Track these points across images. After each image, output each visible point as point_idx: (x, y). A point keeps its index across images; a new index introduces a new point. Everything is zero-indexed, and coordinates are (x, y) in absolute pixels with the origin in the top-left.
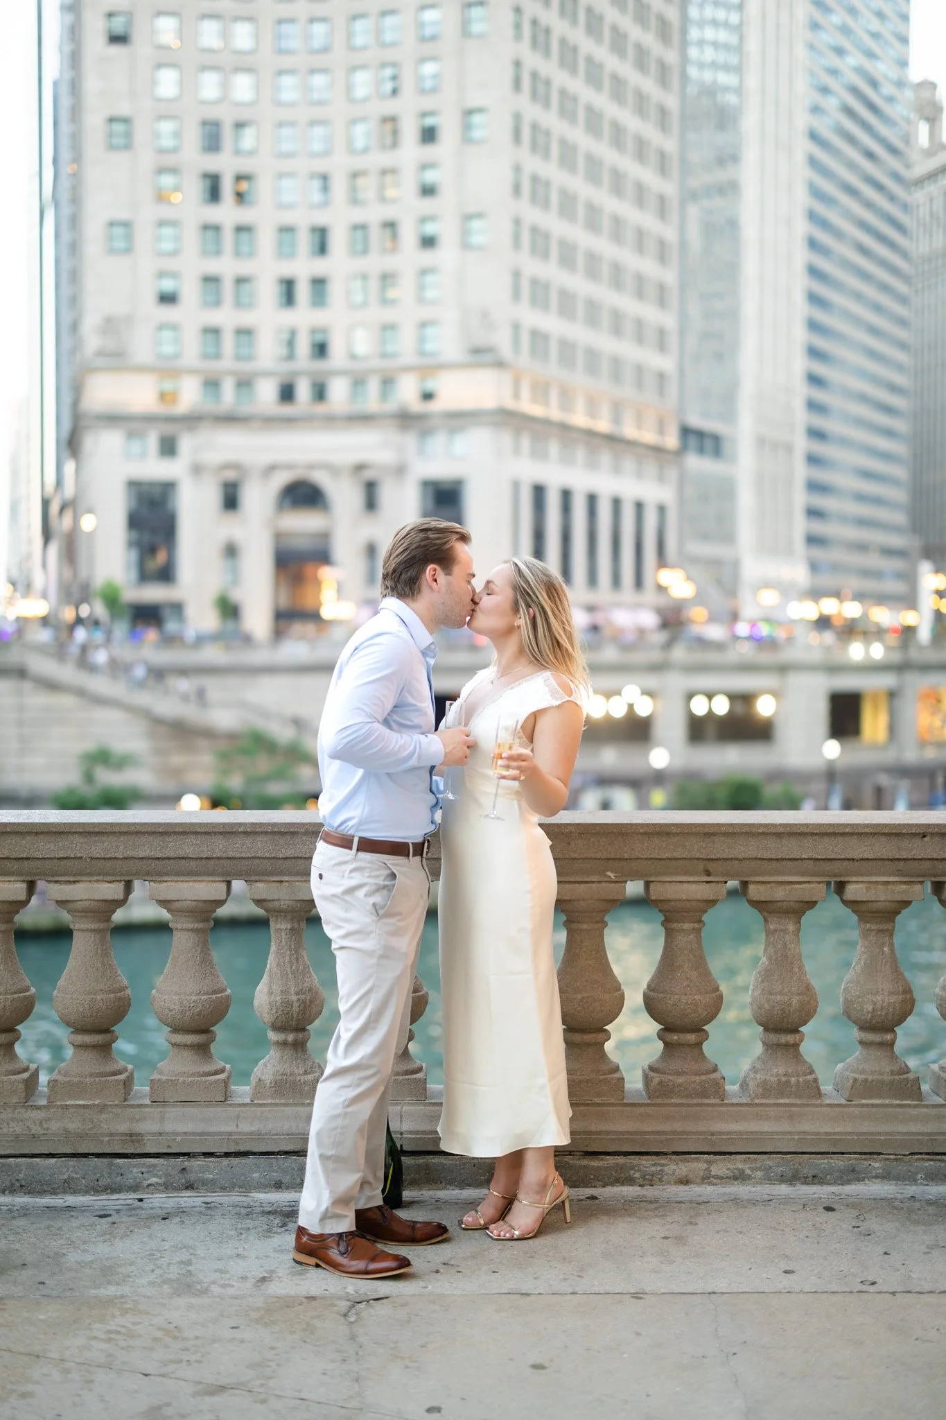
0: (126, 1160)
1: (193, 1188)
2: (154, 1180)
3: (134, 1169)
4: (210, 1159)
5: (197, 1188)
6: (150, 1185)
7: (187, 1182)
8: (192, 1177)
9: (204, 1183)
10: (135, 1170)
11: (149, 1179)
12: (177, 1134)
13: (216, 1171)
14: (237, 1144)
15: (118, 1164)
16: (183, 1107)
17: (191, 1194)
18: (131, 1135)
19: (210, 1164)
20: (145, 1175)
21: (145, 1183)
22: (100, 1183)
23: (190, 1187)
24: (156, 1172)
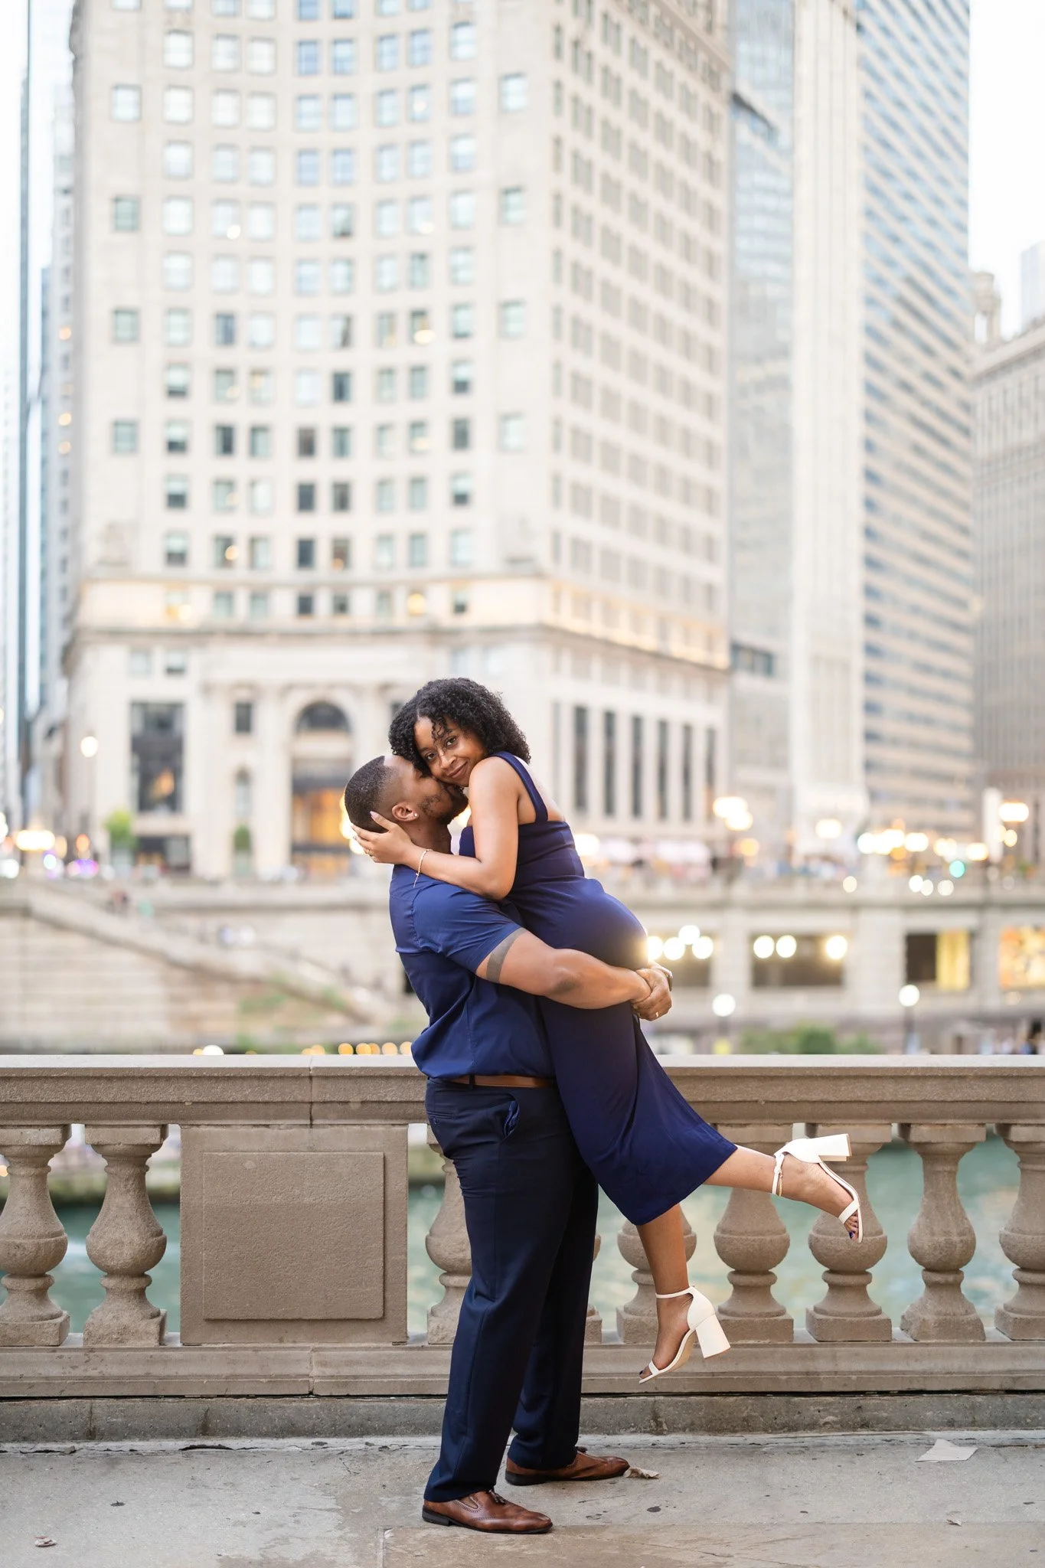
0: (803, 1398)
1: (868, 1426)
2: (831, 1418)
3: (811, 1406)
4: (885, 1398)
5: (872, 1427)
6: (826, 1423)
7: (862, 1421)
8: (867, 1415)
9: (879, 1421)
10: (812, 1408)
11: (825, 1417)
12: (852, 1373)
13: (891, 1409)
14: (911, 1382)
15: (795, 1403)
16: (852, 1346)
17: (866, 1433)
18: (807, 1373)
19: (884, 1402)
20: (822, 1413)
21: (822, 1421)
22: (778, 1421)
23: (865, 1425)
24: (831, 1410)
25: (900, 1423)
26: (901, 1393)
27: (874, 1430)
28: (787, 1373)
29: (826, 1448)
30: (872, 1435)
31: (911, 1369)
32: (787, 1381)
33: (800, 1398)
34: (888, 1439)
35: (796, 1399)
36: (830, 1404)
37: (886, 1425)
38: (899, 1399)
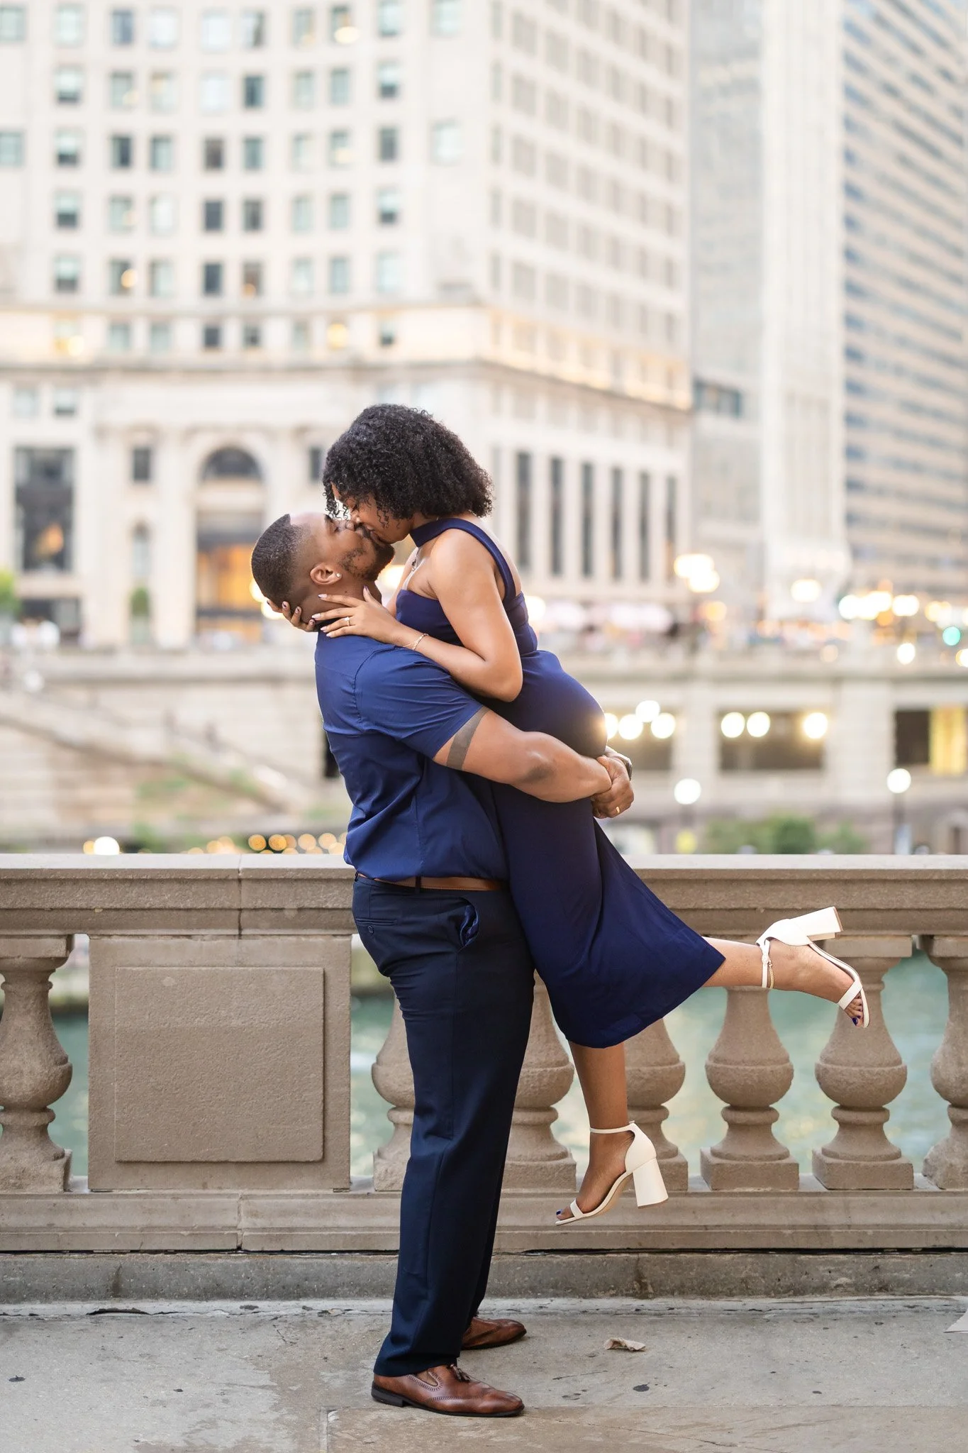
0: (811, 1256)
1: (887, 1290)
2: (843, 1280)
3: (820, 1267)
4: (907, 1256)
5: (892, 1290)
6: (838, 1286)
7: (880, 1283)
8: (886, 1276)
9: (901, 1283)
10: (821, 1268)
11: (837, 1279)
12: (868, 1227)
13: (913, 1270)
15: (802, 1261)
16: (867, 1195)
17: (886, 1297)
18: (816, 1227)
19: (906, 1261)
20: (832, 1274)
21: (833, 1283)
22: (782, 1283)
23: (883, 1288)
24: (844, 1270)
25: (925, 1287)
26: (926, 1251)
27: (893, 1295)
28: (793, 1227)
29: (838, 1316)
30: (893, 1300)
31: (936, 1222)
32: (791, 1236)
33: (807, 1256)
34: (911, 1305)
35: (803, 1257)
36: (843, 1263)
37: (908, 1288)
38: (923, 1258)
